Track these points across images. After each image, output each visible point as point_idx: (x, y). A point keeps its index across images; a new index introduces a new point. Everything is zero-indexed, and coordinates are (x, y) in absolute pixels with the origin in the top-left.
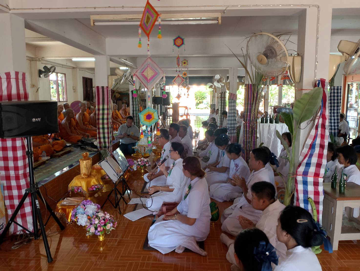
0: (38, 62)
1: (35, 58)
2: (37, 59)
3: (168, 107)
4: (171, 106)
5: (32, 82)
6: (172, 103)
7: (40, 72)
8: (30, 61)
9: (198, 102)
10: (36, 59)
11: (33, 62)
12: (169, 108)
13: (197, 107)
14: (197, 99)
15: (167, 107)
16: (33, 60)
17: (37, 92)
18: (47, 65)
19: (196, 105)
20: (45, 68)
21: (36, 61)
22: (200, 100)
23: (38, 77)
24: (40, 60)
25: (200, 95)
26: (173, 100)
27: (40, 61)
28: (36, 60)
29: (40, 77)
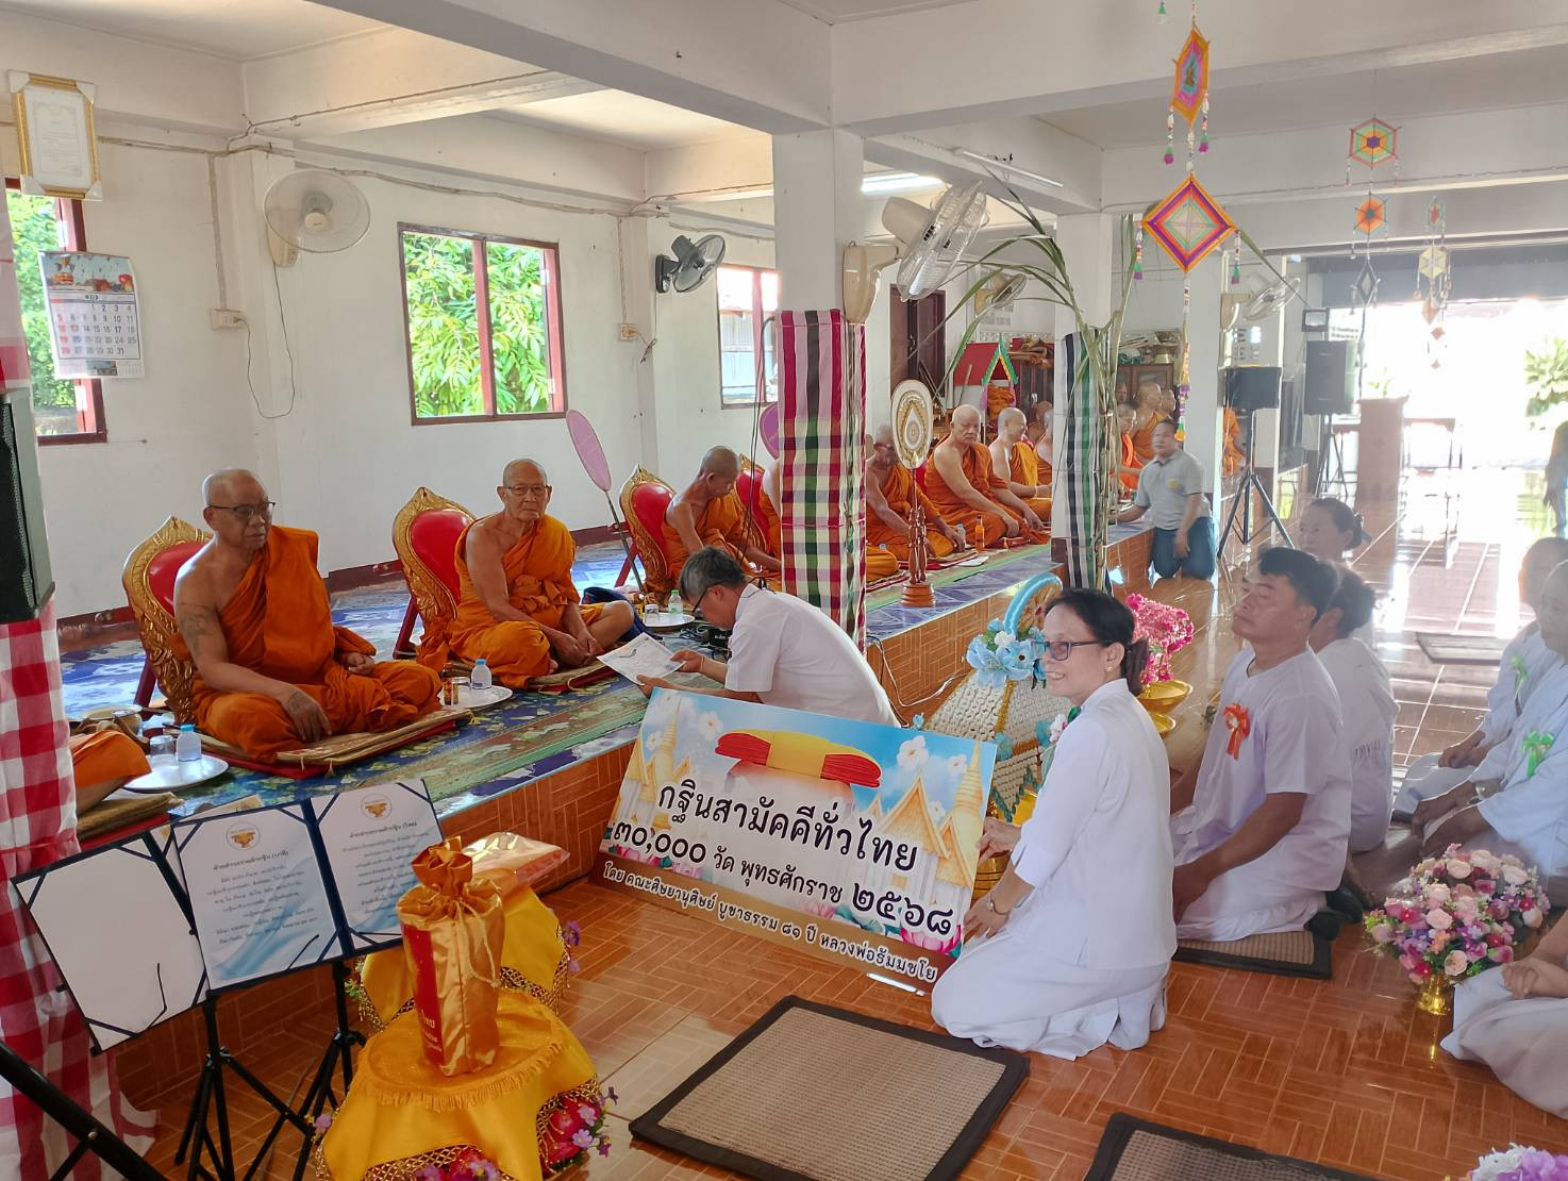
0: (652, 221)
1: (638, 204)
2: (648, 206)
3: (1337, 419)
4: (1354, 417)
5: (625, 317)
6: (1359, 402)
7: (662, 268)
8: (620, 217)
9: (1544, 395)
10: (642, 207)
11: (629, 224)
12: (1345, 429)
13: (1533, 424)
14: (1535, 378)
15: (1333, 423)
16: (631, 215)
17: (644, 359)
18: (687, 235)
19: (1530, 412)
20: (681, 244)
21: (643, 218)
22: (1553, 383)
23: (652, 292)
24: (665, 209)
25: (1556, 359)
26: (1368, 382)
27: (663, 215)
28: (643, 214)
29: (660, 289)
